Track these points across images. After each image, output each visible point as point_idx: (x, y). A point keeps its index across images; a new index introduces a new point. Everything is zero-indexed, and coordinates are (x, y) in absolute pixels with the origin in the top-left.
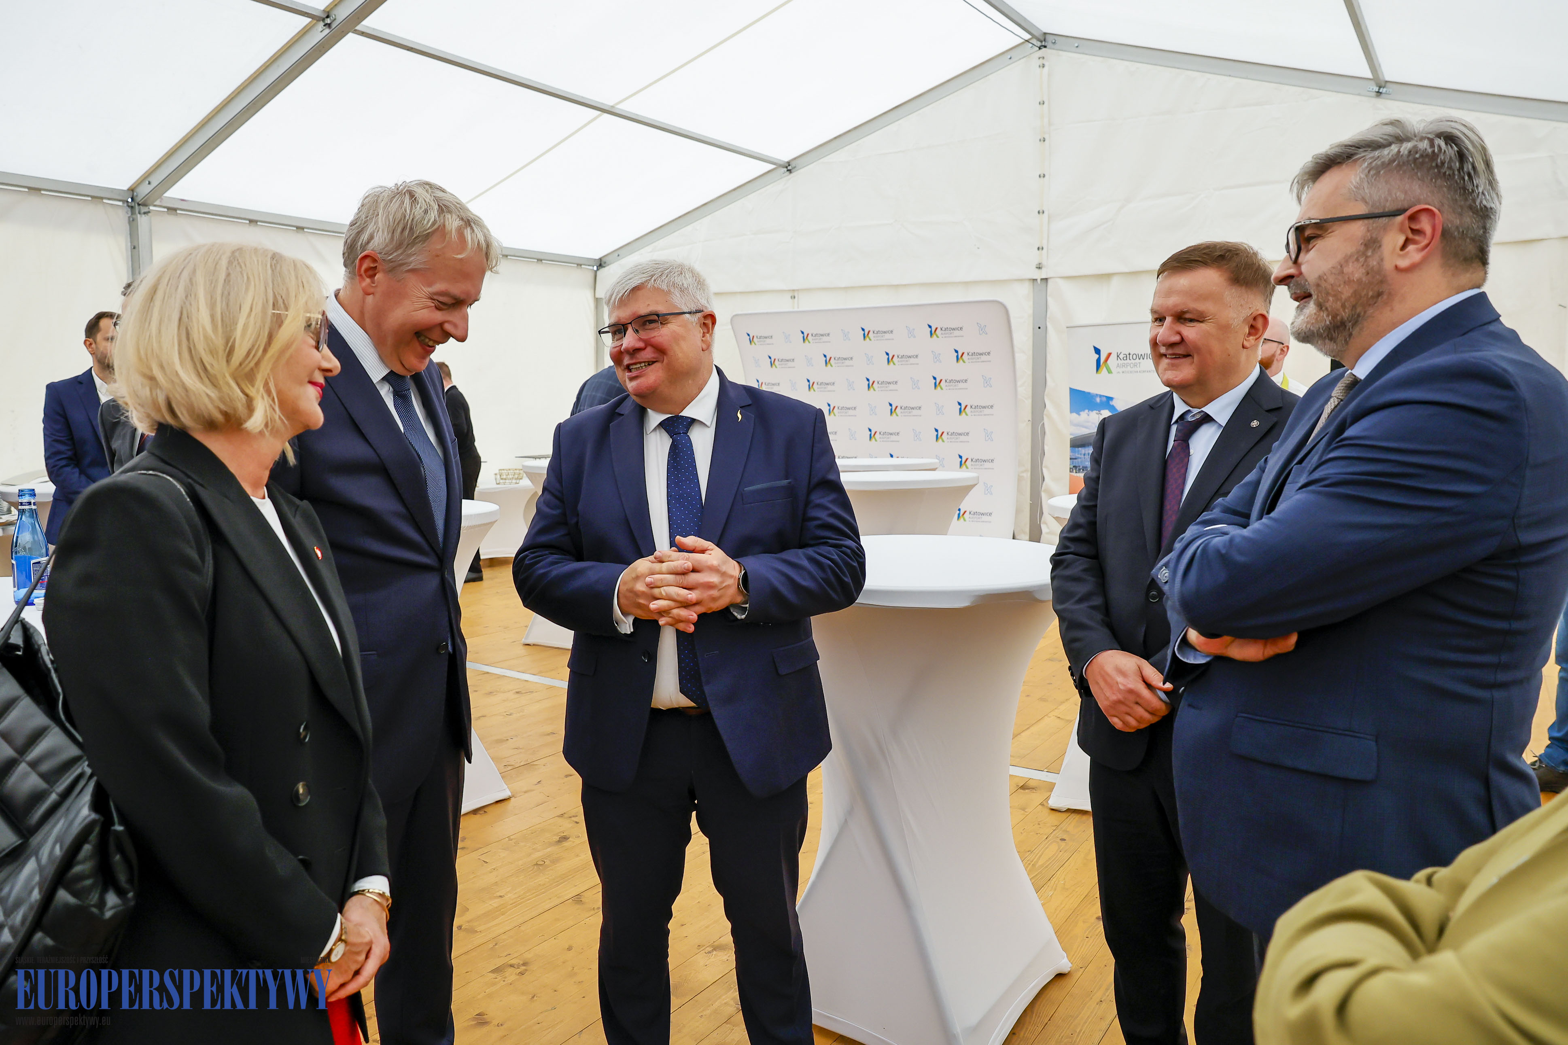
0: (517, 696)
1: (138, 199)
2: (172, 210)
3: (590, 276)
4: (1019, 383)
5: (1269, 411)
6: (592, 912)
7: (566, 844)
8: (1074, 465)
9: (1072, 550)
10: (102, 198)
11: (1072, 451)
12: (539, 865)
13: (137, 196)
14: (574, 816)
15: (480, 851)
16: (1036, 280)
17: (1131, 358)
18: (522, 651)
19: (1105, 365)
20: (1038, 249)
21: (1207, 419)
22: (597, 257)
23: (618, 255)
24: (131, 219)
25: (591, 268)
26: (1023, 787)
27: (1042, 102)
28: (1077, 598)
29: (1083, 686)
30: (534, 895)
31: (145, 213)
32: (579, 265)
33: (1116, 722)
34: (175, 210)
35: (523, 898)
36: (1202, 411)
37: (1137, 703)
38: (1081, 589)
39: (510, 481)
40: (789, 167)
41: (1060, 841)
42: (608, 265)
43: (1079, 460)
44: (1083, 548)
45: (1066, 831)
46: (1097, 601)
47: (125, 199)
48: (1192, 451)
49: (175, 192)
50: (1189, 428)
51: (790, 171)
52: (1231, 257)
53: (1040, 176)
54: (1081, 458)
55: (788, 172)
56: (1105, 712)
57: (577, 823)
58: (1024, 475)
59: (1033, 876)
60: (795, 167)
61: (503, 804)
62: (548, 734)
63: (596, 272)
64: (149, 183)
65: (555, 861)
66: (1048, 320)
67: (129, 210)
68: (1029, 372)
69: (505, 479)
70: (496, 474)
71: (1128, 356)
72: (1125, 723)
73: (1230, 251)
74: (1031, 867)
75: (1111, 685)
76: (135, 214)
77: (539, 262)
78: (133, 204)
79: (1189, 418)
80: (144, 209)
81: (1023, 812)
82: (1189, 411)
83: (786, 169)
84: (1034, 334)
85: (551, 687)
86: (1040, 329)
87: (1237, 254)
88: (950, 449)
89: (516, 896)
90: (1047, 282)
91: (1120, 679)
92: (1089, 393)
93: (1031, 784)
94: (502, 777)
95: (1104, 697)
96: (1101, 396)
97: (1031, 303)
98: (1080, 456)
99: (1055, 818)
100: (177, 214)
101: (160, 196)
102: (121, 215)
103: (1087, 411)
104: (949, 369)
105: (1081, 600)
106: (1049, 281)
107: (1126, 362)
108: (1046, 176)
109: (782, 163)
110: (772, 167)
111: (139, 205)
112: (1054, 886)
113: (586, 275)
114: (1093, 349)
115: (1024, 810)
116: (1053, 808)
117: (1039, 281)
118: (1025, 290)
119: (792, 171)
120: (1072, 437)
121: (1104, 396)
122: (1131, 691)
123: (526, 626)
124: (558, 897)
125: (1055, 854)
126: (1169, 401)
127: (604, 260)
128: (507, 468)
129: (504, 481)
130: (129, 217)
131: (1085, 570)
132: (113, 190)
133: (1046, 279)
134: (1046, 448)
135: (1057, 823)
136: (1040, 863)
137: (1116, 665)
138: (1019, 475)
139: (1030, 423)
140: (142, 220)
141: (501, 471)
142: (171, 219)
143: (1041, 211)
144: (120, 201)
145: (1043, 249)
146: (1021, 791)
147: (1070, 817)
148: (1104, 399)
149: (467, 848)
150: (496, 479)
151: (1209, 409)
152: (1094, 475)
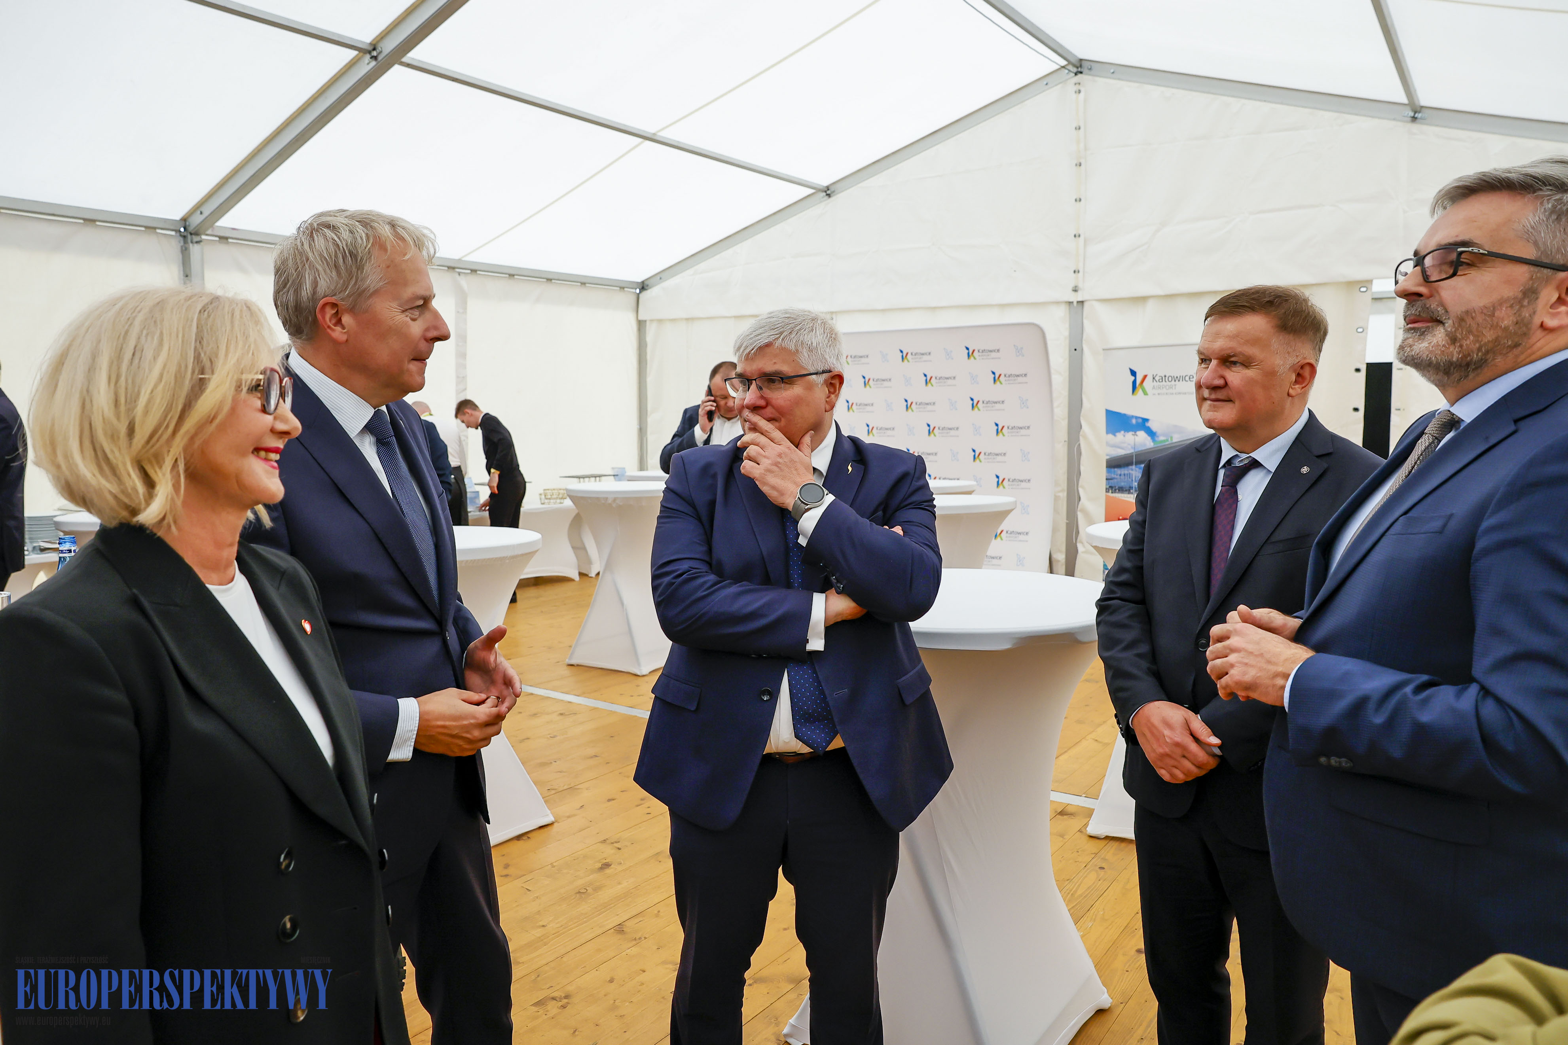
0: (561, 717)
1: (191, 229)
2: (223, 239)
3: (633, 299)
4: (1055, 404)
5: (1318, 457)
6: (634, 942)
7: (608, 871)
8: (1110, 485)
9: (1118, 595)
10: (155, 228)
11: (1108, 472)
12: (581, 893)
13: (189, 225)
14: (616, 842)
15: (524, 879)
16: (1073, 302)
17: (1167, 380)
18: (566, 672)
19: (1141, 387)
20: (1075, 272)
21: (1255, 464)
22: (640, 280)
23: (661, 278)
24: (184, 249)
25: (634, 290)
26: (1062, 813)
27: (1078, 128)
28: (1123, 645)
29: (1129, 735)
30: (576, 924)
31: (197, 242)
32: (622, 288)
33: (1164, 774)
34: (227, 238)
35: (566, 927)
36: (1251, 456)
37: (1184, 756)
38: (1128, 636)
39: (554, 501)
40: (828, 192)
41: (1099, 870)
42: (650, 288)
43: (1115, 480)
44: (1128, 593)
45: (1104, 859)
46: (1144, 648)
47: (178, 229)
48: (1240, 497)
49: (226, 222)
50: (1237, 474)
51: (829, 195)
52: (1280, 304)
53: (1076, 200)
54: (1116, 479)
55: (827, 197)
56: (1152, 762)
57: (619, 849)
58: (1061, 494)
59: (1072, 906)
60: (834, 192)
61: (546, 829)
62: (591, 757)
63: (638, 294)
64: (201, 213)
65: (597, 889)
66: (1084, 342)
67: (182, 239)
68: (1065, 393)
69: (550, 499)
70: (541, 494)
71: (1164, 378)
72: (1172, 775)
73: (1280, 297)
74: (1070, 898)
75: (1158, 737)
76: (188, 243)
77: (583, 285)
78: (185, 234)
79: (1237, 463)
80: (196, 239)
81: (1061, 839)
82: (1237, 455)
83: (824, 194)
84: (1070, 356)
85: (595, 709)
86: (1076, 351)
87: (1287, 300)
88: (987, 469)
89: (558, 925)
90: (1083, 305)
91: (1167, 732)
92: (1125, 415)
93: (1070, 809)
94: (545, 802)
95: (1151, 750)
96: (1137, 418)
97: (1067, 326)
98: (1116, 476)
99: (1093, 846)
100: (228, 243)
101: (212, 225)
102: (174, 246)
103: (1122, 432)
104: (986, 390)
105: (1127, 648)
106: (1086, 305)
107: (1161, 384)
108: (1082, 200)
109: (821, 187)
110: (812, 191)
111: (191, 234)
112: (1094, 917)
113: (628, 298)
114: (1129, 370)
115: (1063, 837)
116: (1091, 835)
117: (1075, 304)
118: (1061, 312)
119: (832, 195)
120: (1108, 457)
121: (1139, 417)
122: (1177, 744)
123: (570, 646)
124: (600, 927)
125: (1094, 883)
126: (1217, 444)
127: (646, 283)
128: (552, 487)
129: (548, 501)
130: (182, 247)
131: (1131, 617)
132: (165, 220)
133: (1082, 302)
134: (1082, 468)
135: (1095, 851)
136: (1079, 892)
137: (1163, 717)
138: (1055, 496)
139: (1066, 443)
140: (194, 249)
141: (545, 491)
142: (223, 248)
143: (1077, 235)
144: (173, 230)
145: (1079, 272)
146: (1060, 816)
147: (1108, 845)
148: (1140, 421)
149: (511, 876)
150: (541, 499)
151: (1257, 455)
152: (1140, 518)
